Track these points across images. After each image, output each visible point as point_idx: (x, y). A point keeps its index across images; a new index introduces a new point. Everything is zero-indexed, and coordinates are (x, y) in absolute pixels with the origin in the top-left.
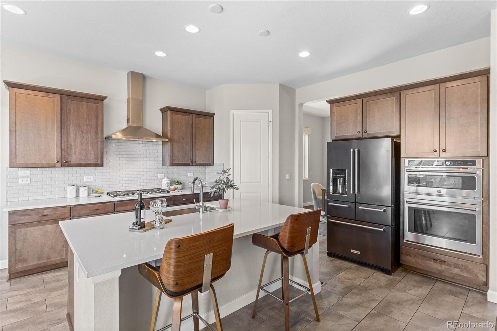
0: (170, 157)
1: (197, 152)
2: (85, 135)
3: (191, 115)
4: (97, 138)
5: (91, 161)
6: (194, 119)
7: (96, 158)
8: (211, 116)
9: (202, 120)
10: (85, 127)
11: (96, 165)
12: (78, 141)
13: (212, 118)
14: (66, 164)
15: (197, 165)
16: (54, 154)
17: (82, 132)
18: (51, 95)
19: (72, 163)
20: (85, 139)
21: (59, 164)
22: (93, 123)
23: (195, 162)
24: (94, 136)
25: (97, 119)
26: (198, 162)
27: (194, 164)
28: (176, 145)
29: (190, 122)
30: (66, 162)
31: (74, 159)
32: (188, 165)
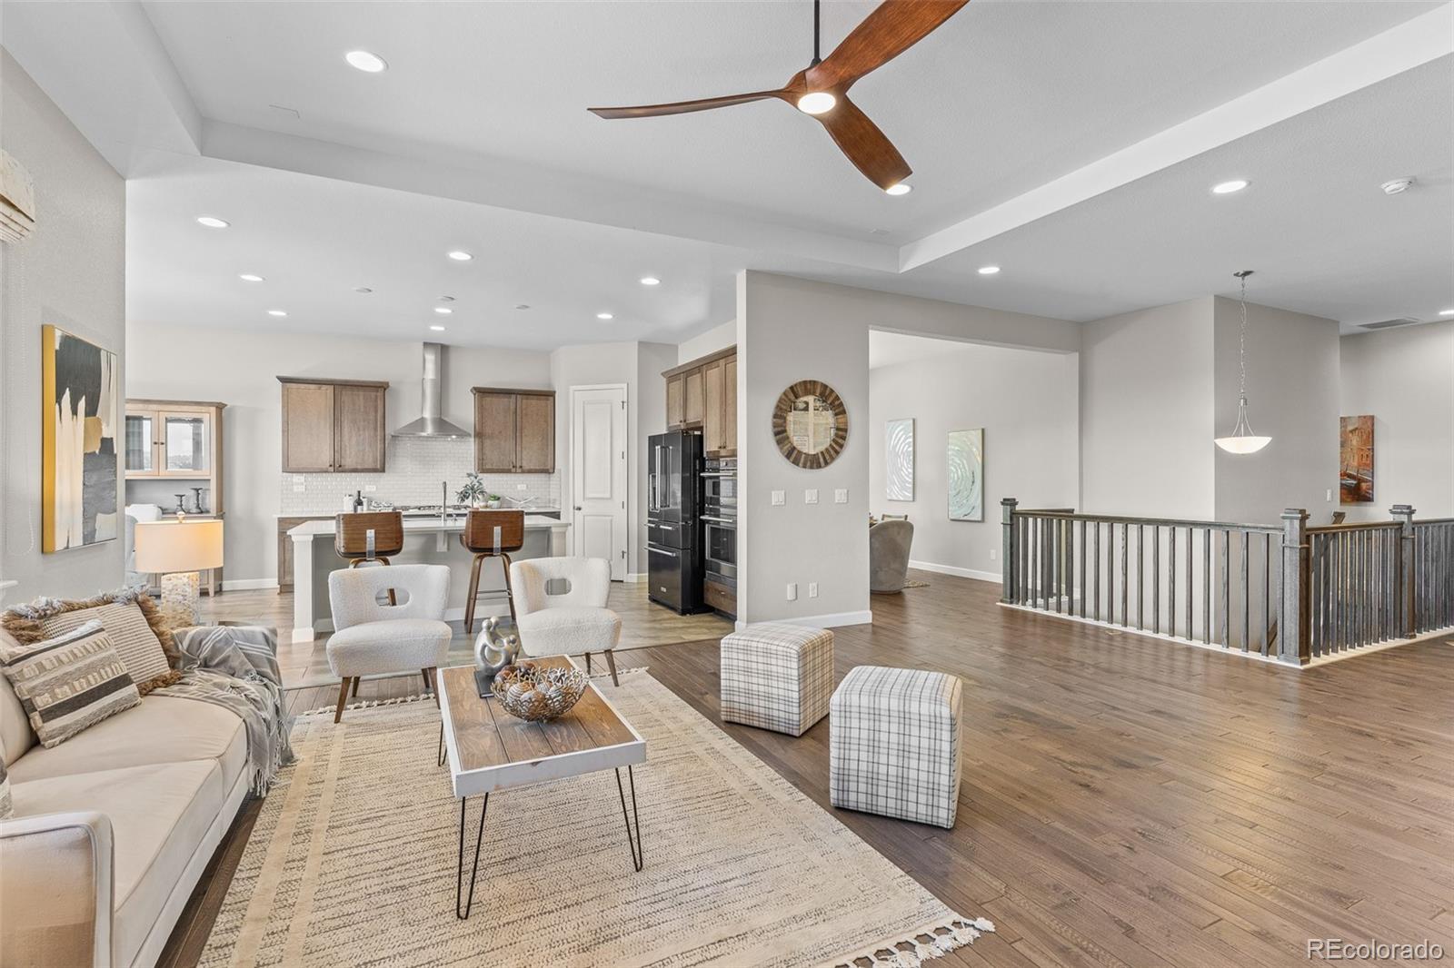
0: (479, 459)
1: (525, 453)
2: (361, 432)
3: (513, 396)
4: (376, 436)
5: (369, 465)
6: (519, 403)
7: (375, 462)
8: (549, 395)
9: (533, 402)
10: (362, 423)
11: (375, 470)
12: (354, 440)
13: (551, 398)
14: (338, 468)
15: (523, 472)
16: (326, 458)
17: (359, 429)
18: (324, 387)
19: (347, 467)
20: (362, 437)
21: (332, 469)
22: (372, 417)
23: (521, 467)
24: (372, 433)
25: (376, 412)
26: (526, 467)
27: (519, 470)
28: (487, 443)
29: (512, 407)
30: (340, 466)
31: (349, 462)
32: (509, 471)
